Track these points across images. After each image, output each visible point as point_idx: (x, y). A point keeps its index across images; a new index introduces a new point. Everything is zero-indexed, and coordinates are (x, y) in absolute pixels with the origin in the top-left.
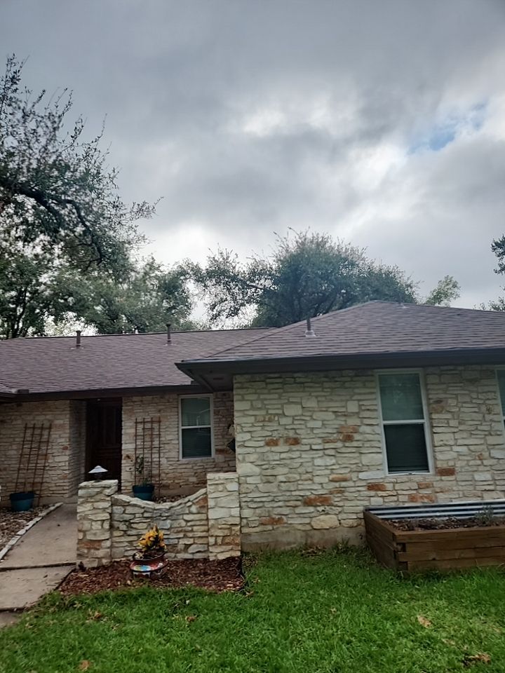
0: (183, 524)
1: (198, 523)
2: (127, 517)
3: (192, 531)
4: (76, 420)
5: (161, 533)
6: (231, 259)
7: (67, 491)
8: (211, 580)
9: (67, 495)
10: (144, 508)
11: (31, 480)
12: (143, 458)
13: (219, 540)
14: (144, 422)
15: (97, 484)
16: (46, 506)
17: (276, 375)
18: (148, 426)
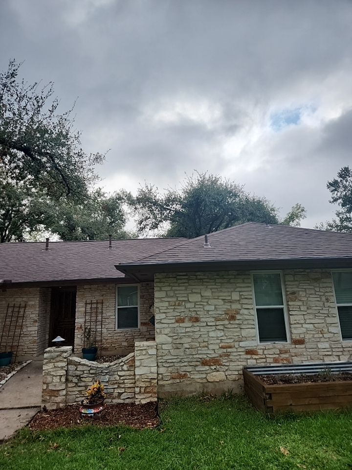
0: (118, 378)
1: (128, 377)
2: (78, 373)
3: (124, 383)
4: (43, 301)
5: (102, 385)
6: (153, 191)
7: (36, 352)
8: (137, 419)
9: (35, 355)
10: (90, 366)
11: (11, 344)
12: (90, 329)
13: (143, 390)
14: (91, 303)
15: (58, 349)
16: (20, 363)
17: (184, 274)
18: (94, 306)
